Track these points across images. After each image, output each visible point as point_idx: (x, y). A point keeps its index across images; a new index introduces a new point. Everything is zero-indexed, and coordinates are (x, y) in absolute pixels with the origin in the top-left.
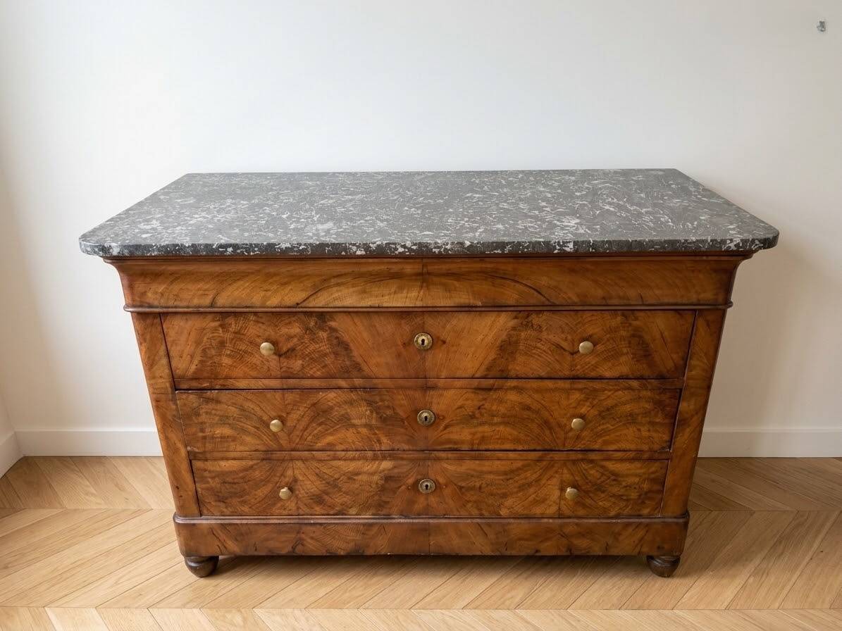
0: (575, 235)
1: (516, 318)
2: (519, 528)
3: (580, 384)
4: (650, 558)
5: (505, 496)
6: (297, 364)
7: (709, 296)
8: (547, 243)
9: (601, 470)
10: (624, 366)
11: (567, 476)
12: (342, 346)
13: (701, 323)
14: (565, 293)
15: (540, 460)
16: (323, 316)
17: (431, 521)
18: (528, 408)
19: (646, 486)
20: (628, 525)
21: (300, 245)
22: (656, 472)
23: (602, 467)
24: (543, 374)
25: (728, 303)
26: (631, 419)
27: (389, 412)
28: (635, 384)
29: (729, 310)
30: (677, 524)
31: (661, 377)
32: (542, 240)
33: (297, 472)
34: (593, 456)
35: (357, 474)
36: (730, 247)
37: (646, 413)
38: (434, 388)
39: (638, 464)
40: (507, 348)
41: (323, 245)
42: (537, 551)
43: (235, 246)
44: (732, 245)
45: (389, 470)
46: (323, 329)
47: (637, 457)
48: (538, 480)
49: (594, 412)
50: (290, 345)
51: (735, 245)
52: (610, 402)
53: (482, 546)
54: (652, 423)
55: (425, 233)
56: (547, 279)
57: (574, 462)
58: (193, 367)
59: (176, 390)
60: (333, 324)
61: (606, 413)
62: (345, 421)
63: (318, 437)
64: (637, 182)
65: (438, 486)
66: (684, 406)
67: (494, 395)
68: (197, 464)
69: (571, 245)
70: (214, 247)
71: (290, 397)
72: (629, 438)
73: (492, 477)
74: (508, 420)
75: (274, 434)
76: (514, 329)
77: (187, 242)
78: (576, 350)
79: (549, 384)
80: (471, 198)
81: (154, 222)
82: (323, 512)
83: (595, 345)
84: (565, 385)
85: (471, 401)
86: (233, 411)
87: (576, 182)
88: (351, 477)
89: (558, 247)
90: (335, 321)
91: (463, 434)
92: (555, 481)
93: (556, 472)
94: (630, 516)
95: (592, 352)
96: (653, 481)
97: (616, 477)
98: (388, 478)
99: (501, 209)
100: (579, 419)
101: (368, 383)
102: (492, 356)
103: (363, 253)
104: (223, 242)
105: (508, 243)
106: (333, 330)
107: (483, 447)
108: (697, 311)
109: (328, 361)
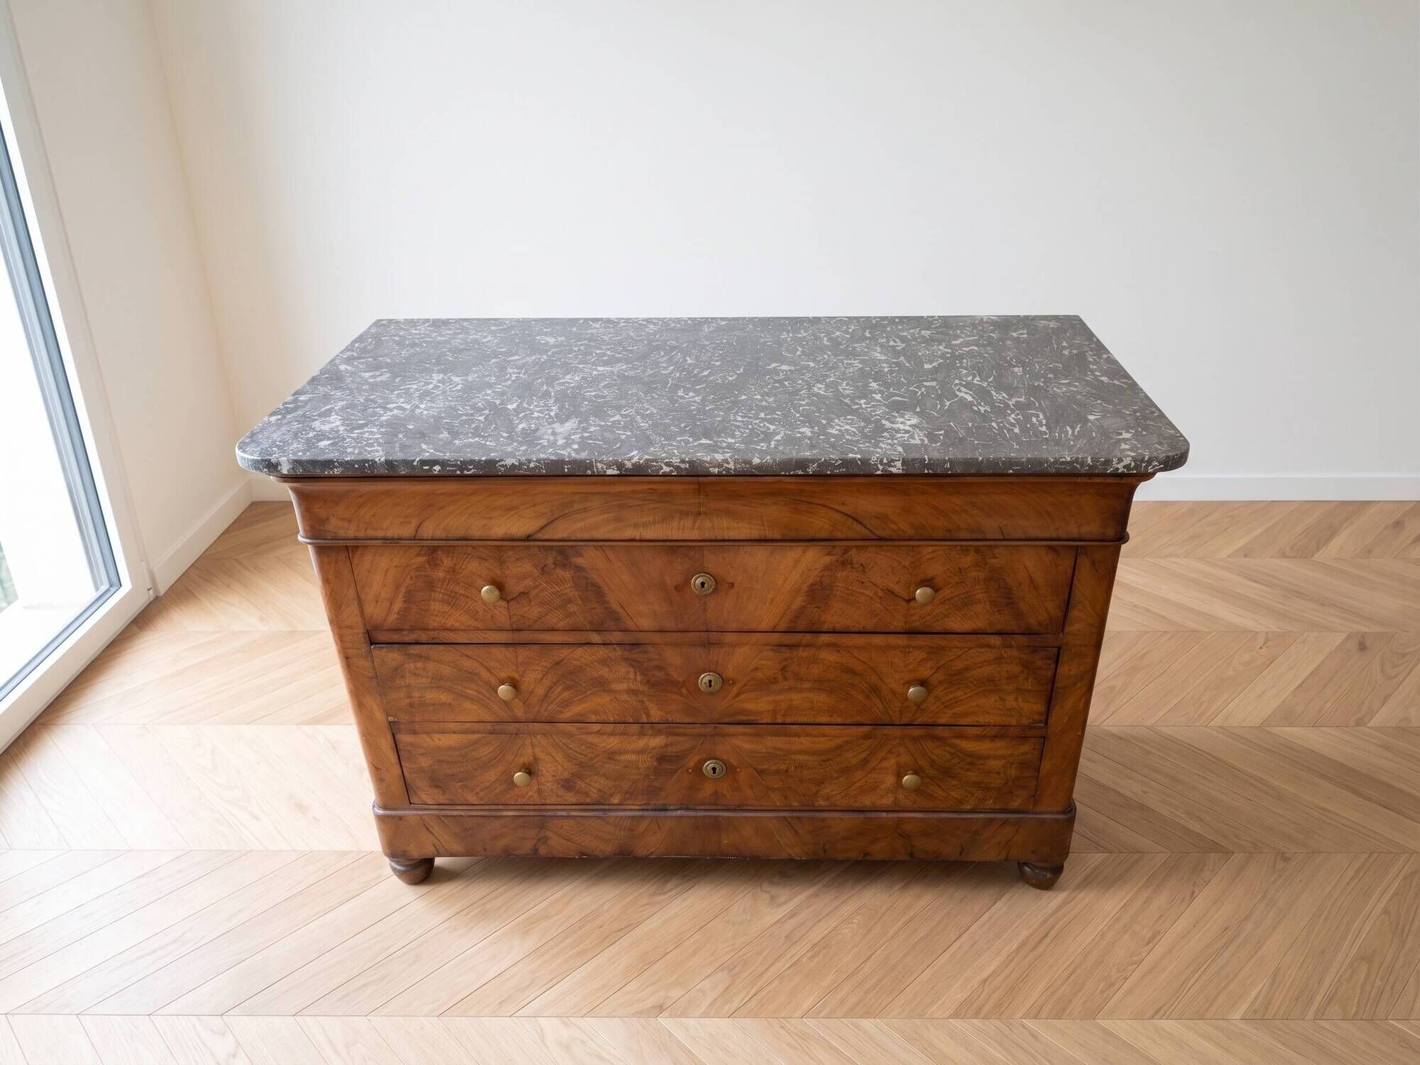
0: (907, 447)
1: (829, 554)
2: (841, 823)
3: (920, 640)
4: (1021, 865)
5: (820, 783)
6: (534, 611)
7: (1091, 528)
8: (865, 462)
9: (952, 750)
10: (979, 617)
11: (905, 758)
12: (592, 591)
13: (1084, 563)
14: (894, 523)
15: (866, 737)
16: (564, 551)
17: (721, 814)
18: (852, 671)
19: (1013, 772)
20: (991, 821)
21: (530, 461)
22: (1025, 754)
23: (954, 746)
24: (869, 628)
25: (1122, 537)
26: (990, 685)
27: (659, 675)
28: (995, 640)
29: (1124, 547)
30: (1057, 821)
31: (1029, 632)
32: (859, 456)
33: (538, 750)
34: (939, 731)
35: (620, 753)
36: (1118, 469)
37: (1011, 678)
38: (719, 644)
39: (1001, 744)
40: (818, 592)
41: (561, 462)
42: (866, 854)
43: (443, 463)
44: (1120, 466)
45: (662, 747)
46: (564, 566)
47: (1001, 732)
48: (865, 762)
49: (940, 676)
50: (521, 587)
51: (1124, 467)
52: (959, 665)
53: (790, 845)
54: (1019, 691)
55: (701, 442)
56: (870, 504)
57: (915, 739)
58: (393, 617)
59: (372, 644)
60: (579, 561)
61: (956, 678)
62: (601, 685)
63: (566, 704)
64: (1017, 340)
65: (730, 769)
66: (1064, 670)
67: (802, 653)
68: (404, 738)
69: (899, 464)
70: (415, 463)
71: (523, 654)
72: (989, 709)
73: (800, 757)
74: (821, 684)
75: (506, 703)
76: (826, 568)
77: (378, 455)
78: (912, 597)
79: (878, 640)
80: (776, 371)
81: (333, 417)
82: (574, 800)
83: (936, 590)
84: (900, 641)
85: (769, 663)
86: (447, 670)
87: (929, 341)
88: (611, 755)
89: (881, 467)
90: (581, 556)
91: (760, 705)
92: (891, 763)
93: (890, 752)
94: (994, 811)
95: (932, 600)
96: (1024, 765)
97: (973, 760)
98: (662, 759)
99: (814, 395)
100: (917, 688)
101: (628, 638)
102: (798, 602)
103: (616, 472)
104: (426, 456)
105: (813, 461)
106: (579, 569)
107: (788, 720)
108: (1076, 549)
109: (573, 608)
